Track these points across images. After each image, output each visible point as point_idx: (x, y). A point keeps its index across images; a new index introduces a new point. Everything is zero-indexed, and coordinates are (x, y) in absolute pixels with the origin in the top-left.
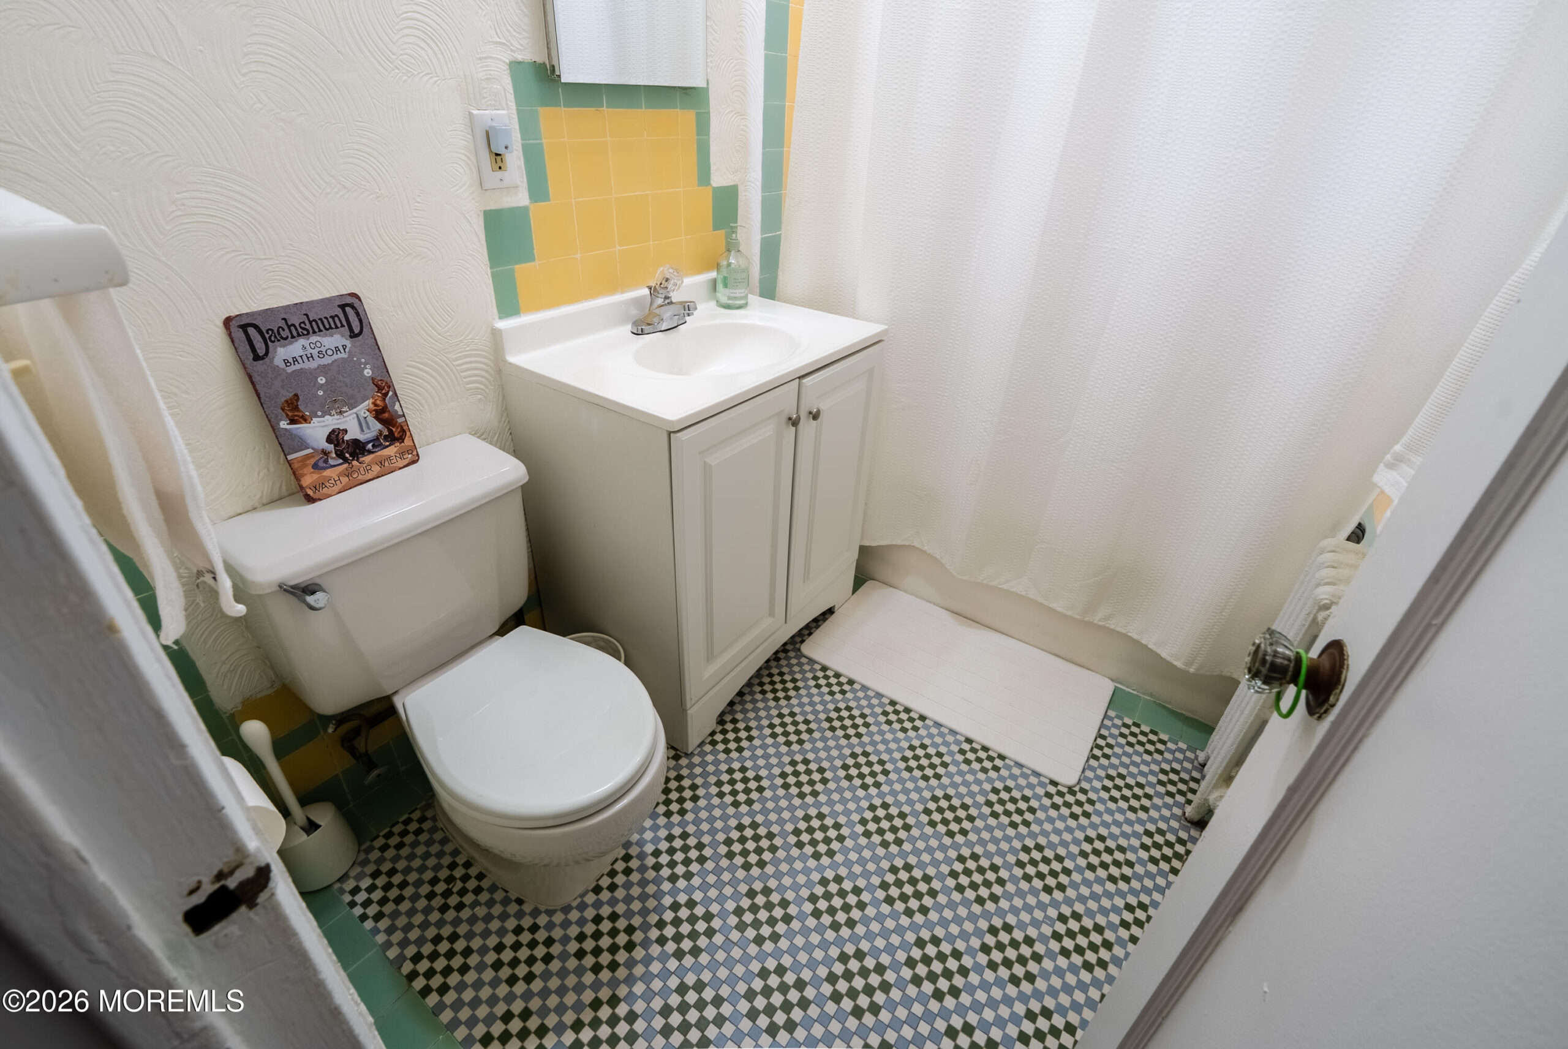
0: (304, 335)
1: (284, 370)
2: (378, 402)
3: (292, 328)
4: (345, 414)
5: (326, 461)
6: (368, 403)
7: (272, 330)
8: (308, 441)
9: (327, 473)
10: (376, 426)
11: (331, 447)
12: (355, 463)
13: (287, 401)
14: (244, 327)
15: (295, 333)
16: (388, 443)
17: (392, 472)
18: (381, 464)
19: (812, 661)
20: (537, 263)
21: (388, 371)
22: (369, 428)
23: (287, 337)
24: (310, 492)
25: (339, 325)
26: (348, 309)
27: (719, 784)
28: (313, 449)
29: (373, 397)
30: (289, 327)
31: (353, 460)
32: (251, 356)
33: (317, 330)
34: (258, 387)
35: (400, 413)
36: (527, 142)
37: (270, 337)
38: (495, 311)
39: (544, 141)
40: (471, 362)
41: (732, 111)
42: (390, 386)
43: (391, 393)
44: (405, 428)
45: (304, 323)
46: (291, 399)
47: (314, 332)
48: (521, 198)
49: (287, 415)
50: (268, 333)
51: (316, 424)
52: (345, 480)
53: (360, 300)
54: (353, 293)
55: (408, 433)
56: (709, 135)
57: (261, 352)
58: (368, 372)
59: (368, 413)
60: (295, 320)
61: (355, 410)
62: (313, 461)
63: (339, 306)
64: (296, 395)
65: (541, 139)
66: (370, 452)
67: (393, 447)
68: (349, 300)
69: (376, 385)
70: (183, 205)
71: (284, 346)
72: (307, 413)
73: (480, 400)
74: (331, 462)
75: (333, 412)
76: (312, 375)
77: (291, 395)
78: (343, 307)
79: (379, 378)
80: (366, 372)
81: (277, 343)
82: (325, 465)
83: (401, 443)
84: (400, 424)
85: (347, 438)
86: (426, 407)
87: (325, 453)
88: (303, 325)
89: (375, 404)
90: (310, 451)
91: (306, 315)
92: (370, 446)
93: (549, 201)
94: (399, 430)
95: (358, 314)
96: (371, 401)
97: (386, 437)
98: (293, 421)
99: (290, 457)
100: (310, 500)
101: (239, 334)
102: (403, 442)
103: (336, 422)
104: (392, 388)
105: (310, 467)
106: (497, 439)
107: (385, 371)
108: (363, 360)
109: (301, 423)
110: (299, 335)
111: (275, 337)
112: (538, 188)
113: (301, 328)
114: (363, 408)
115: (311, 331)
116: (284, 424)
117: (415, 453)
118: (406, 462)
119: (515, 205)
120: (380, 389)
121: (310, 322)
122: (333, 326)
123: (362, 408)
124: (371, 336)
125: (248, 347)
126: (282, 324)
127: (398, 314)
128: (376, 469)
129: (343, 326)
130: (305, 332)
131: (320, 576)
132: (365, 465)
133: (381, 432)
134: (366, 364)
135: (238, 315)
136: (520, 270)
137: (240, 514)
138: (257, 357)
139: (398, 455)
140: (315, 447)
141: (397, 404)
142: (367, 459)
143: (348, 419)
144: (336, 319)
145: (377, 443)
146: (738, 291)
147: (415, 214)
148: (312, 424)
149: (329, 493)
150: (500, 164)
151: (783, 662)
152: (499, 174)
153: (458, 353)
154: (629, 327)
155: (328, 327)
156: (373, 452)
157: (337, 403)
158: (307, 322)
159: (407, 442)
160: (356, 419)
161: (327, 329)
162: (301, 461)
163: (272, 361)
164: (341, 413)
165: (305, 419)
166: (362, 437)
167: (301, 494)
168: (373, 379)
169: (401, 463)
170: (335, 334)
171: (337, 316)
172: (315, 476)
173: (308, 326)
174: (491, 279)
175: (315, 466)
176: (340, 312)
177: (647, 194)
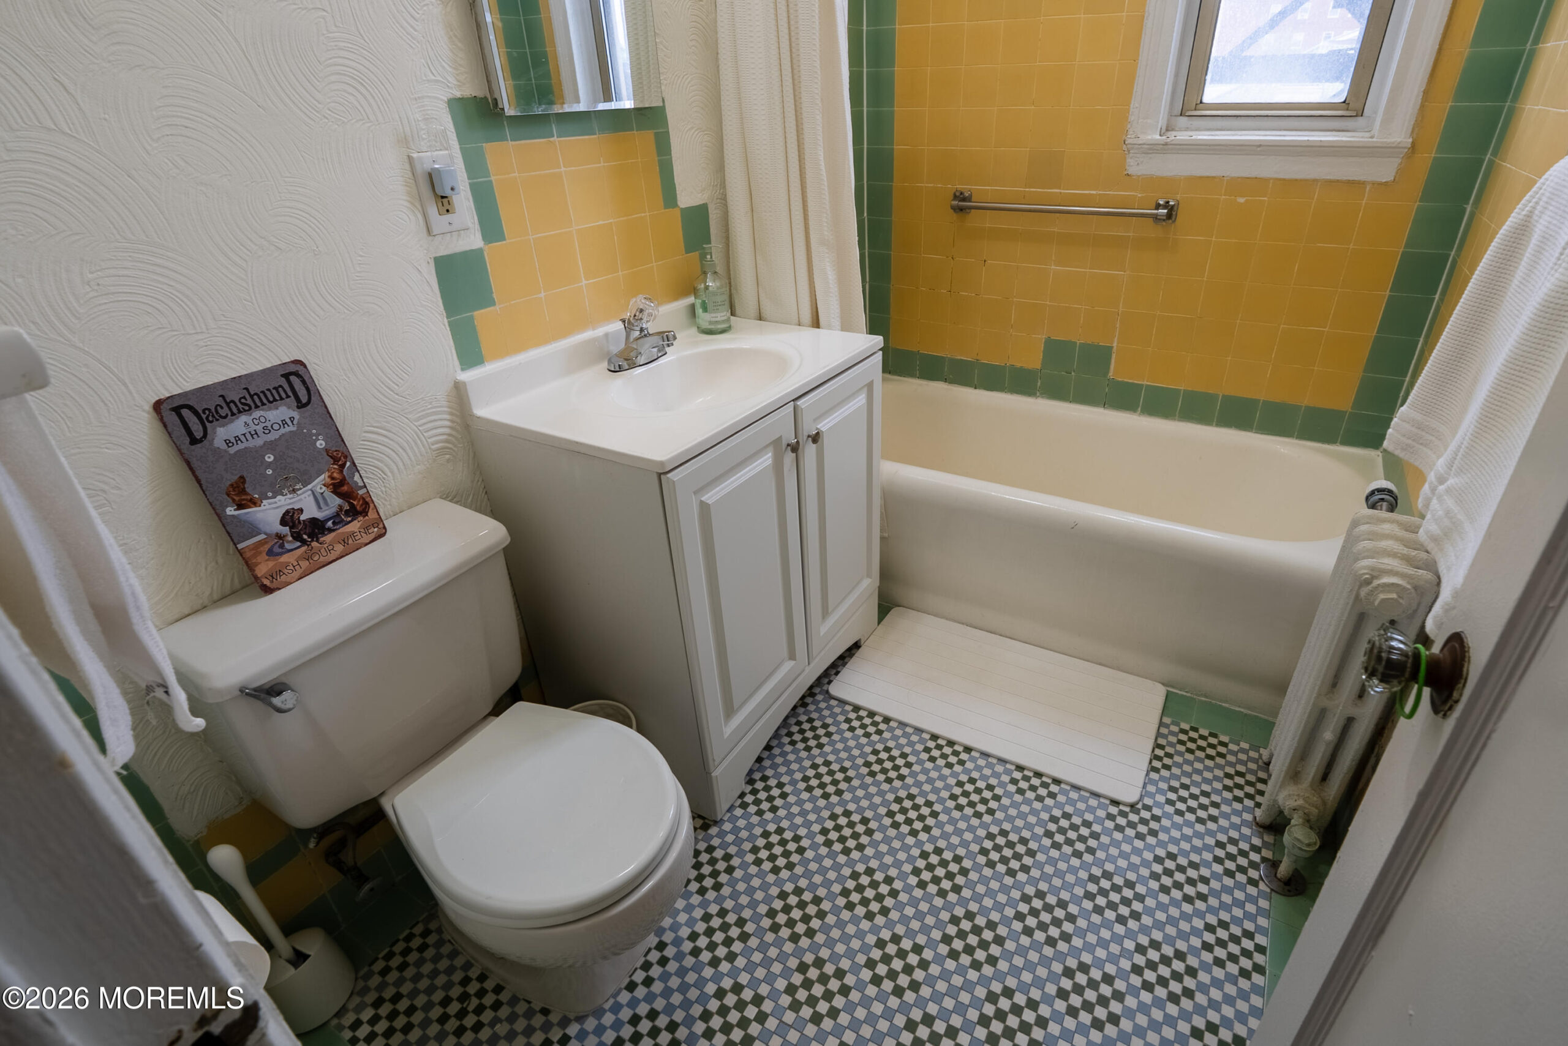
0: (245, 411)
1: (226, 451)
2: (335, 475)
3: (232, 405)
4: (299, 492)
5: (282, 546)
6: (324, 477)
7: (209, 410)
8: (261, 526)
9: (284, 558)
10: (335, 502)
11: (286, 530)
12: (314, 544)
13: (232, 485)
14: (177, 410)
15: (235, 410)
16: (350, 519)
17: (357, 549)
18: (344, 542)
19: (842, 702)
20: (497, 307)
21: (343, 440)
22: (327, 504)
23: (227, 415)
24: (266, 582)
25: (284, 396)
26: (292, 378)
27: (755, 850)
28: (266, 534)
29: (328, 470)
30: (228, 404)
31: (312, 541)
32: (188, 440)
33: (259, 404)
34: (198, 473)
35: (361, 484)
36: (475, 181)
37: (207, 418)
38: (457, 362)
39: (493, 178)
40: (435, 420)
41: (692, 128)
42: (347, 456)
43: (348, 464)
44: (368, 499)
45: (244, 398)
46: (236, 482)
47: (257, 407)
48: (474, 240)
49: (234, 500)
50: (204, 413)
51: (267, 507)
52: (305, 564)
53: (305, 366)
54: (296, 360)
55: (372, 505)
56: (671, 154)
57: (198, 434)
58: (321, 444)
59: (324, 488)
60: (234, 396)
61: (310, 487)
62: (267, 547)
63: (282, 376)
64: (242, 477)
65: (490, 177)
66: (330, 530)
67: (356, 521)
68: (293, 368)
69: (331, 457)
70: (98, 285)
71: (223, 426)
72: (257, 496)
73: (448, 461)
74: (288, 546)
75: (285, 491)
76: (257, 454)
77: (236, 478)
78: (286, 376)
79: (334, 449)
80: (318, 444)
81: (215, 423)
82: (280, 550)
83: (364, 517)
84: (361, 496)
85: (303, 517)
86: (389, 474)
87: (280, 537)
88: (243, 401)
89: (332, 478)
90: (262, 536)
91: (247, 389)
92: (330, 524)
93: (505, 240)
94: (361, 502)
95: (304, 382)
96: (327, 474)
97: (346, 511)
98: (240, 507)
99: (240, 546)
100: (267, 590)
101: (172, 418)
102: (367, 515)
103: (289, 501)
104: (349, 458)
105: (264, 554)
106: (472, 501)
107: (340, 440)
108: (314, 431)
109: (250, 507)
110: (240, 412)
111: (213, 416)
112: (491, 228)
113: (243, 404)
114: (319, 484)
115: (253, 406)
116: (230, 511)
117: (381, 526)
118: (372, 536)
119: (468, 248)
120: (336, 460)
121: (252, 396)
122: (277, 397)
123: (318, 483)
124: (321, 404)
125: (183, 431)
126: (220, 401)
127: (349, 378)
128: (339, 548)
129: (288, 397)
130: (247, 408)
131: (285, 674)
132: (326, 545)
133: (341, 507)
134: (317, 435)
135: (169, 397)
136: (481, 316)
137: (191, 614)
138: (194, 441)
139: (362, 530)
140: (268, 531)
141: (357, 474)
142: (328, 538)
143: (302, 497)
144: (280, 389)
145: (338, 519)
146: (719, 315)
147: (358, 269)
148: (262, 508)
149: (288, 580)
150: (447, 207)
152: (448, 217)
153: (419, 412)
154: (605, 364)
155: (271, 399)
156: (334, 530)
157: (288, 481)
158: (248, 397)
159: (372, 515)
160: (312, 497)
161: (271, 402)
162: (253, 549)
163: (212, 442)
164: (294, 491)
165: (254, 503)
166: (320, 515)
167: (256, 586)
168: (327, 451)
169: (366, 538)
170: (281, 405)
171: (280, 386)
172: (271, 564)
173: (249, 401)
174: (448, 329)
175: (270, 553)
176: (283, 382)
177: (611, 223)
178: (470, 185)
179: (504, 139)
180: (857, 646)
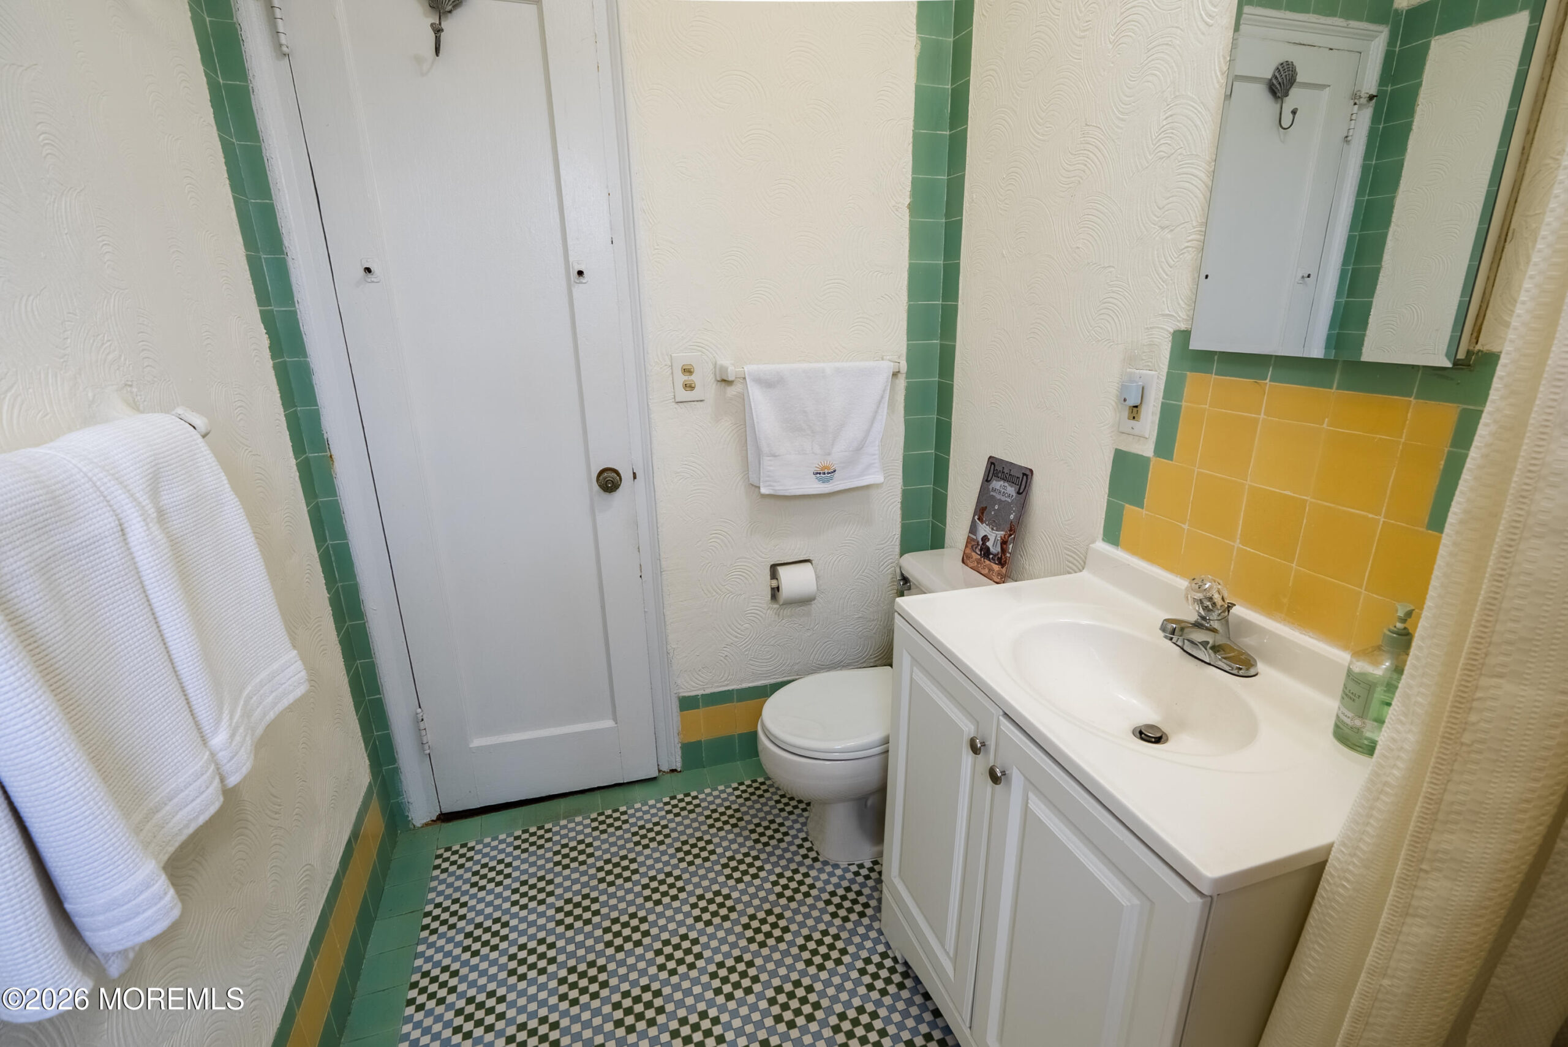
1: (991, 492)
3: (1003, 474)
6: (1003, 534)
7: (998, 471)
9: (973, 554)
14: (992, 464)
17: (990, 579)
18: (989, 571)
20: (1144, 512)
23: (1000, 477)
24: (964, 557)
25: (1018, 484)
32: (986, 478)
33: (1009, 480)
34: (980, 494)
35: (1011, 551)
36: (1168, 402)
37: (995, 474)
38: (1101, 531)
39: (1184, 404)
43: (1013, 536)
45: (1008, 474)
48: (1147, 449)
50: (996, 471)
53: (1033, 476)
54: (1031, 470)
57: (990, 478)
58: (1013, 517)
59: (1000, 539)
60: (1006, 470)
63: (1023, 473)
65: (1182, 402)
68: (1028, 472)
71: (996, 481)
72: (985, 520)
76: (995, 502)
78: (1024, 475)
79: (1014, 524)
80: (1011, 516)
81: (995, 478)
91: (1010, 470)
93: (1172, 460)
95: (1027, 482)
98: (979, 519)
99: (970, 534)
100: (963, 560)
101: (989, 466)
107: (1019, 522)
108: (1015, 509)
110: (1003, 479)
111: (997, 474)
112: (1165, 445)
113: (1006, 476)
115: (1007, 480)
116: (976, 517)
117: (1004, 580)
118: (998, 581)
119: (1140, 453)
120: (1010, 530)
121: (1010, 475)
122: (1015, 482)
123: (1000, 534)
124: (1025, 498)
125: (988, 474)
126: (1002, 470)
128: (986, 571)
130: (1005, 479)
134: (1015, 512)
135: (993, 457)
136: (1129, 511)
138: (987, 480)
139: (997, 573)
141: (1012, 545)
142: (987, 562)
144: (1019, 480)
148: (982, 526)
149: (969, 564)
150: (1136, 415)
152: (1132, 423)
155: (1013, 481)
157: (994, 524)
159: (1004, 570)
161: (1012, 483)
163: (990, 486)
165: (982, 522)
166: (992, 550)
168: (1012, 522)
169: (996, 579)
170: (1014, 487)
172: (970, 552)
173: (1008, 477)
174: (1106, 504)
176: (1021, 476)
177: (1307, 500)
178: (1163, 404)
179: (1209, 372)
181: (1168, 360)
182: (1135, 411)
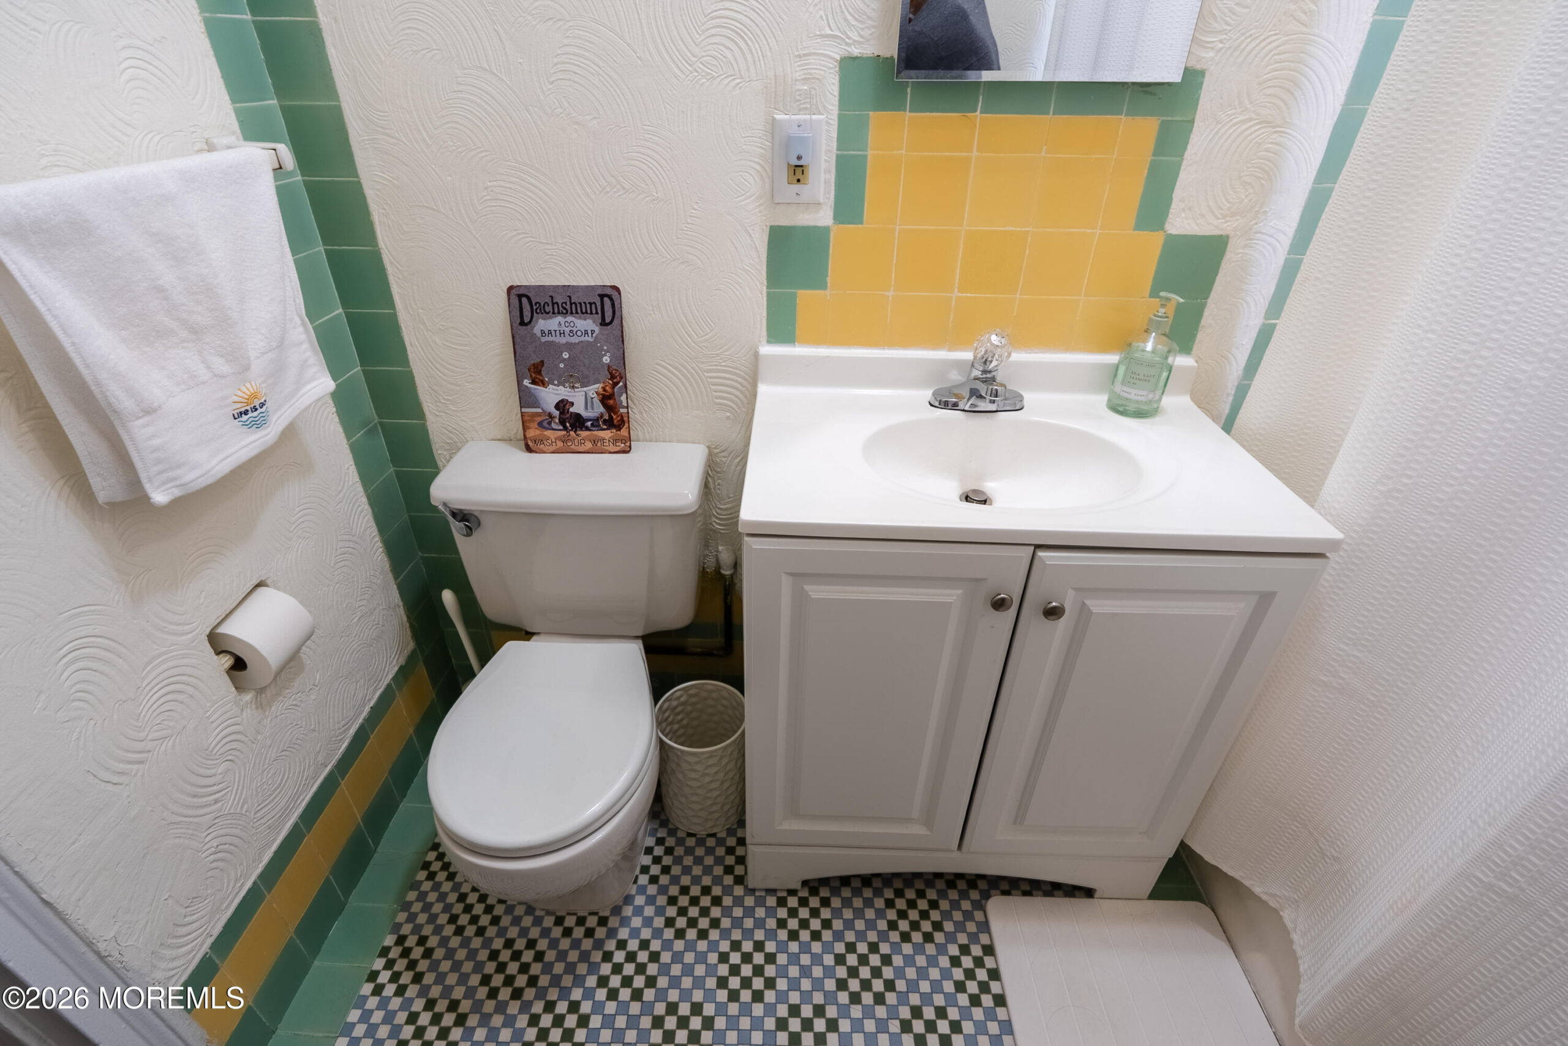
0: (562, 313)
1: (539, 338)
2: (607, 388)
3: (556, 306)
4: (576, 390)
5: (549, 423)
6: (598, 386)
7: (540, 304)
8: (541, 402)
9: (548, 433)
10: (599, 409)
11: (556, 413)
12: (572, 433)
13: (534, 365)
14: (520, 296)
15: (556, 311)
16: (605, 427)
17: (602, 453)
18: (594, 442)
19: (985, 927)
20: (828, 292)
21: (624, 364)
22: (593, 409)
23: (549, 312)
24: (530, 443)
25: (594, 312)
26: (606, 300)
28: (542, 409)
29: (604, 383)
30: (553, 304)
31: (572, 430)
32: (518, 321)
33: (574, 312)
34: (516, 346)
35: (625, 404)
36: (846, 153)
37: (536, 309)
38: (764, 333)
39: (870, 153)
40: (724, 378)
42: (623, 377)
43: (621, 384)
44: (625, 419)
45: (566, 303)
46: (537, 364)
47: (572, 313)
48: (824, 217)
49: (531, 376)
50: (536, 305)
51: (551, 390)
52: (560, 444)
53: (620, 293)
54: (614, 286)
55: (626, 425)
57: (527, 320)
58: (606, 359)
59: (595, 395)
60: (559, 299)
61: (585, 389)
62: (539, 419)
63: (599, 295)
64: (542, 362)
65: (867, 151)
66: (587, 429)
67: (609, 431)
68: (609, 291)
69: (610, 373)
70: (492, 191)
71: (544, 319)
72: (547, 379)
73: (728, 418)
74: (554, 425)
75: (567, 385)
76: (558, 348)
77: (539, 360)
78: (602, 296)
79: (614, 367)
80: (604, 359)
81: (540, 315)
82: (547, 426)
83: (617, 431)
84: (621, 413)
85: (572, 410)
86: (669, 407)
87: (550, 416)
88: (564, 305)
89: (604, 389)
90: (539, 410)
91: (570, 297)
92: (589, 424)
93: (862, 223)
94: (619, 418)
95: (613, 305)
96: (602, 385)
97: (605, 420)
98: (534, 382)
99: (524, 410)
100: (529, 449)
101: (515, 301)
102: (620, 430)
103: (567, 393)
104: (623, 380)
105: (536, 423)
106: (739, 462)
107: (622, 362)
108: (605, 348)
109: (539, 386)
110: (559, 313)
111: (540, 310)
112: (849, 206)
113: (562, 307)
114: (594, 389)
115: (569, 312)
116: (526, 382)
117: (628, 444)
118: (618, 449)
119: (813, 224)
120: (612, 377)
121: (571, 304)
122: (589, 312)
123: (592, 389)
124: (620, 328)
125: (518, 313)
126: (549, 300)
127: (654, 313)
128: (588, 445)
129: (597, 313)
130: (564, 311)
132: (580, 438)
133: (602, 415)
134: (607, 351)
135: (518, 286)
136: (805, 297)
137: (499, 440)
138: (522, 323)
139: (612, 440)
140: (545, 408)
141: (624, 396)
142: (584, 434)
143: (577, 394)
144: (593, 306)
145: (596, 423)
147: (689, 221)
148: (547, 390)
149: (545, 450)
150: (800, 177)
151: (953, 895)
152: (796, 187)
153: (711, 366)
154: (928, 394)
155: (584, 311)
156: (590, 430)
157: (572, 379)
158: (568, 303)
159: (624, 432)
160: (584, 397)
161: (582, 313)
162: (531, 416)
163: (532, 329)
164: (573, 387)
165: (543, 384)
166: (585, 414)
167: (523, 443)
168: (609, 367)
169: (612, 448)
170: (589, 318)
171: (594, 303)
172: (538, 432)
173: (568, 307)
174: (765, 299)
175: (540, 424)
176: (598, 300)
177: (1029, 231)
178: (838, 156)
179: (900, 107)
180: (1089, 893)
181: (837, 99)
182: (798, 172)
